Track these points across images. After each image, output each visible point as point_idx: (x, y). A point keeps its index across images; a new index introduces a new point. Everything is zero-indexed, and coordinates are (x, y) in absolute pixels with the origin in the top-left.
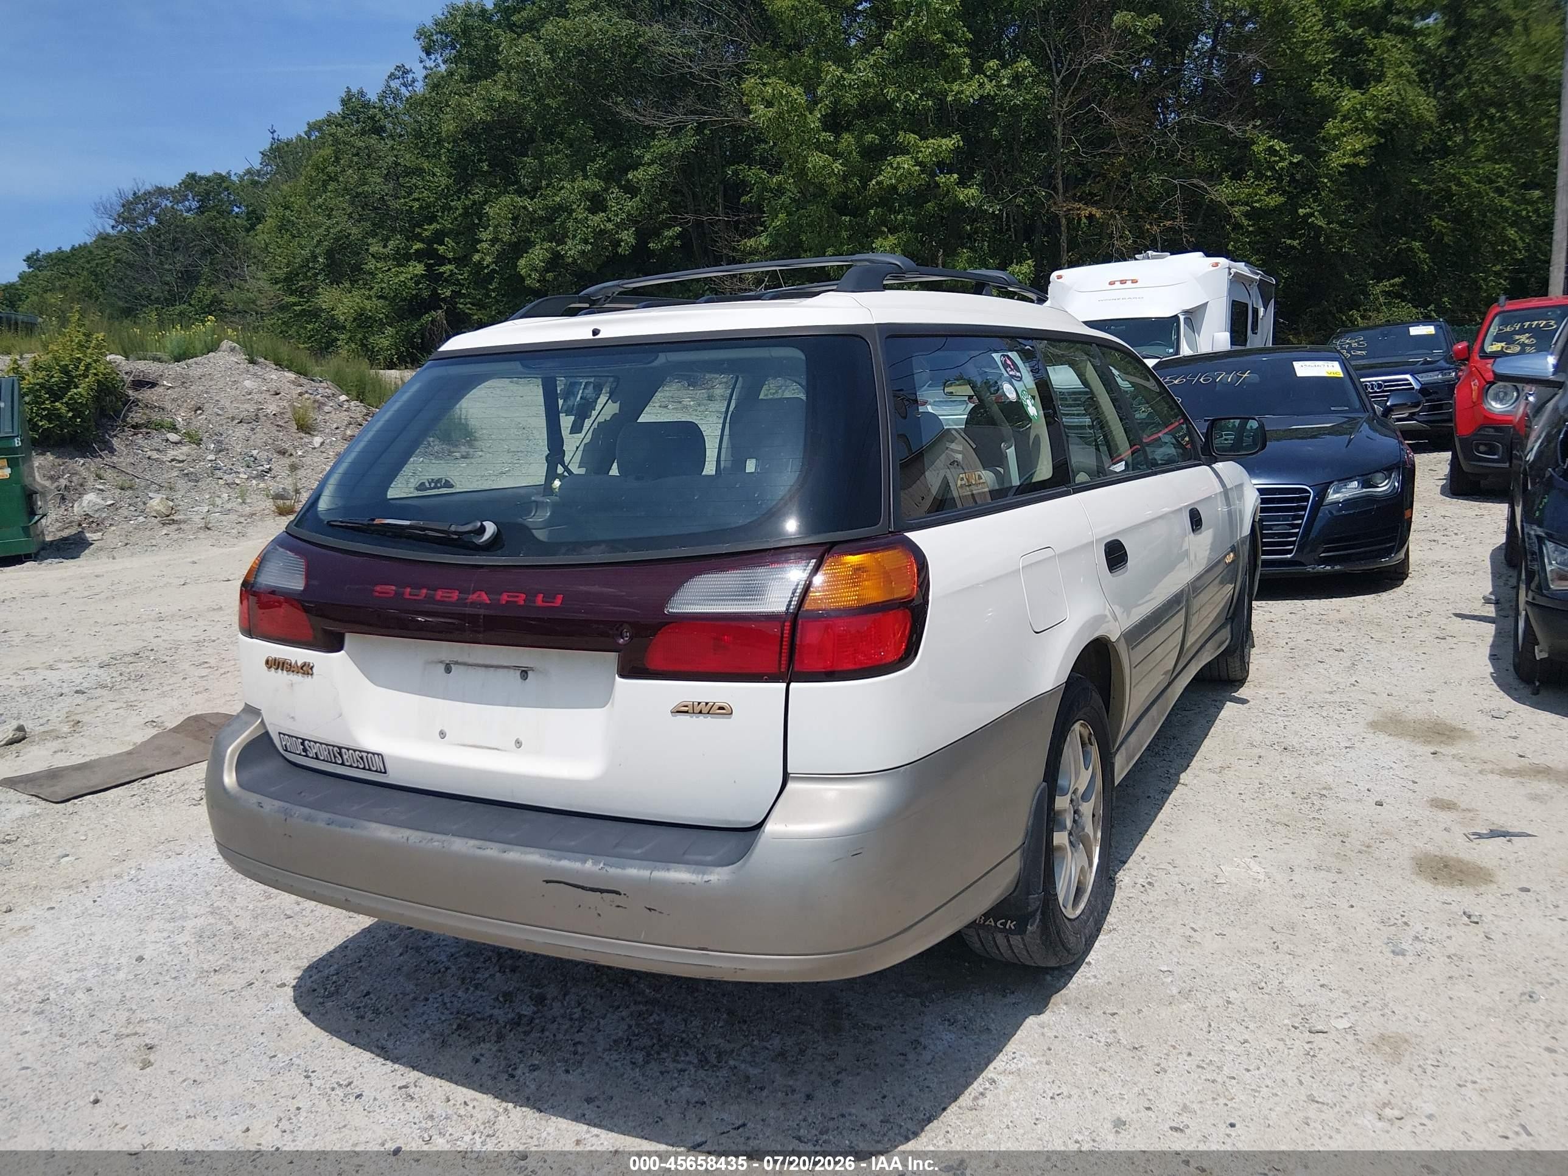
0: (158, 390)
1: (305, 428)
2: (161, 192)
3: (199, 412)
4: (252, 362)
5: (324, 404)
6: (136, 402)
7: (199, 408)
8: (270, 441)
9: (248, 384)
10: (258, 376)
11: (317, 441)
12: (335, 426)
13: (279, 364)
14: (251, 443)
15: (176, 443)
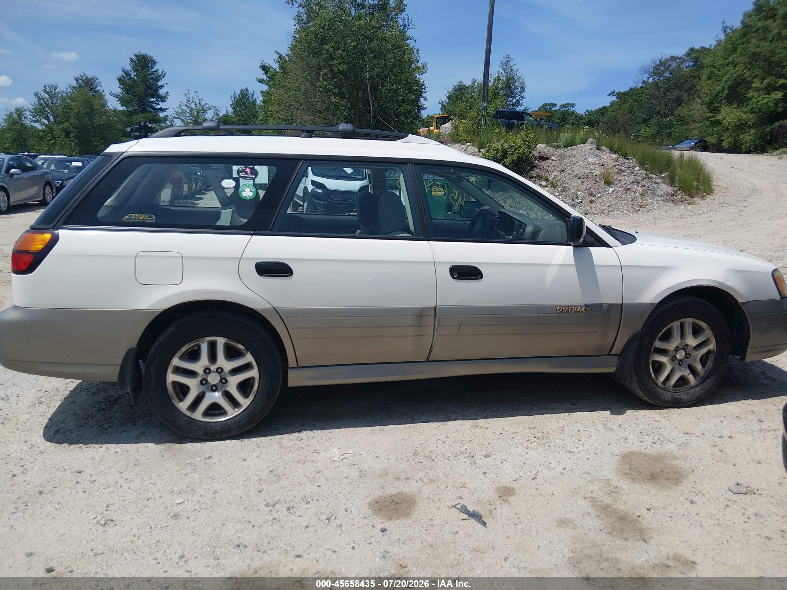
0: (549, 161)
1: (608, 183)
2: (673, 58)
3: (562, 172)
4: (598, 149)
5: (624, 171)
6: (536, 166)
7: (563, 171)
8: (588, 188)
9: (591, 160)
10: (596, 156)
11: (611, 189)
12: (624, 183)
13: (612, 150)
14: (579, 188)
15: (544, 186)
